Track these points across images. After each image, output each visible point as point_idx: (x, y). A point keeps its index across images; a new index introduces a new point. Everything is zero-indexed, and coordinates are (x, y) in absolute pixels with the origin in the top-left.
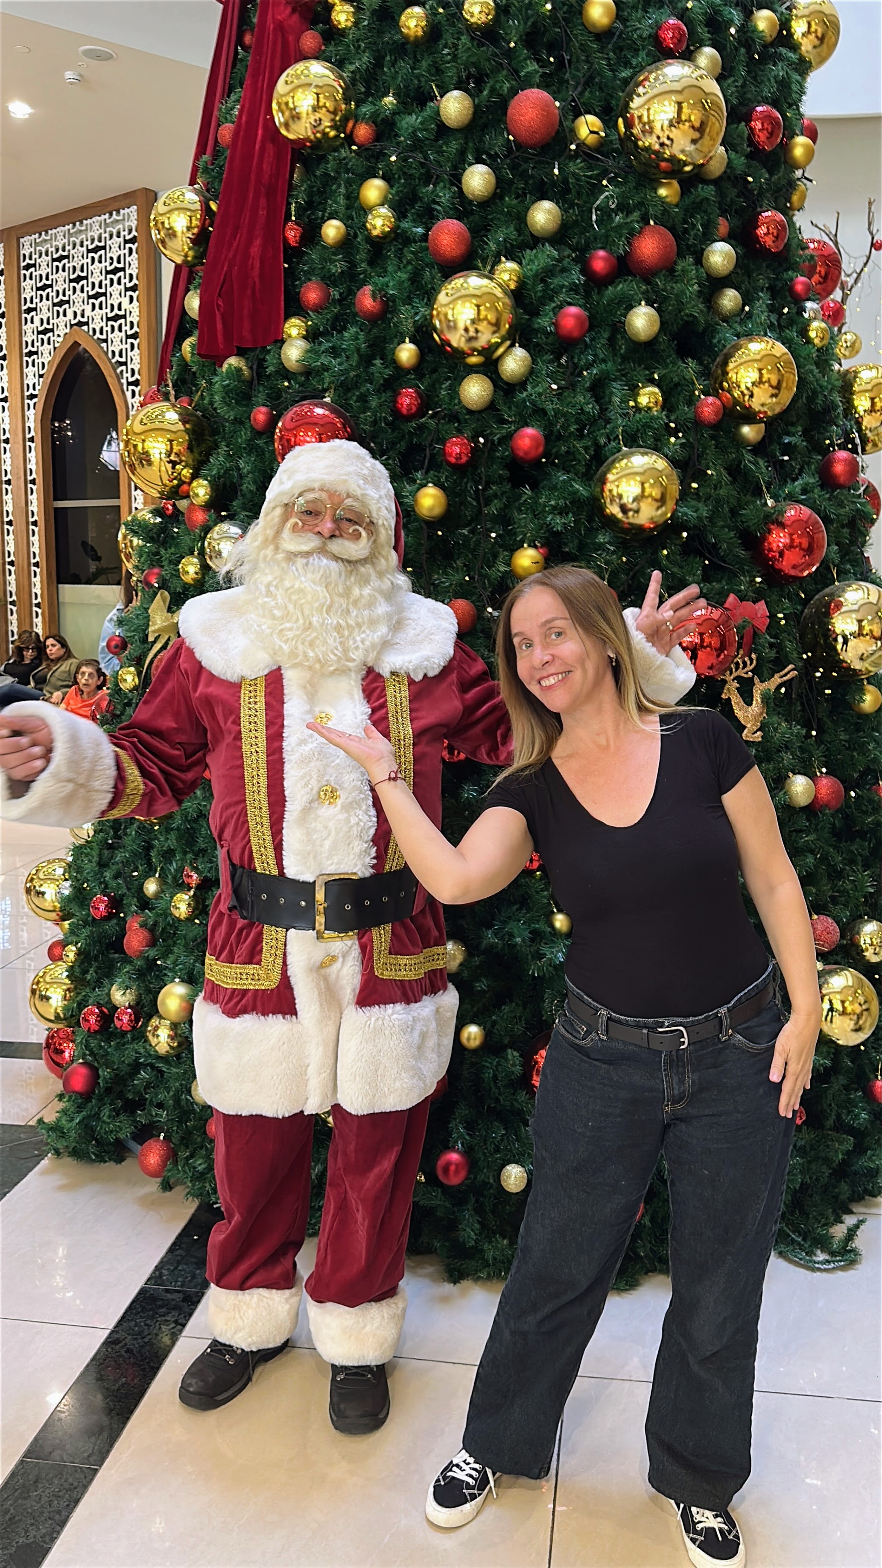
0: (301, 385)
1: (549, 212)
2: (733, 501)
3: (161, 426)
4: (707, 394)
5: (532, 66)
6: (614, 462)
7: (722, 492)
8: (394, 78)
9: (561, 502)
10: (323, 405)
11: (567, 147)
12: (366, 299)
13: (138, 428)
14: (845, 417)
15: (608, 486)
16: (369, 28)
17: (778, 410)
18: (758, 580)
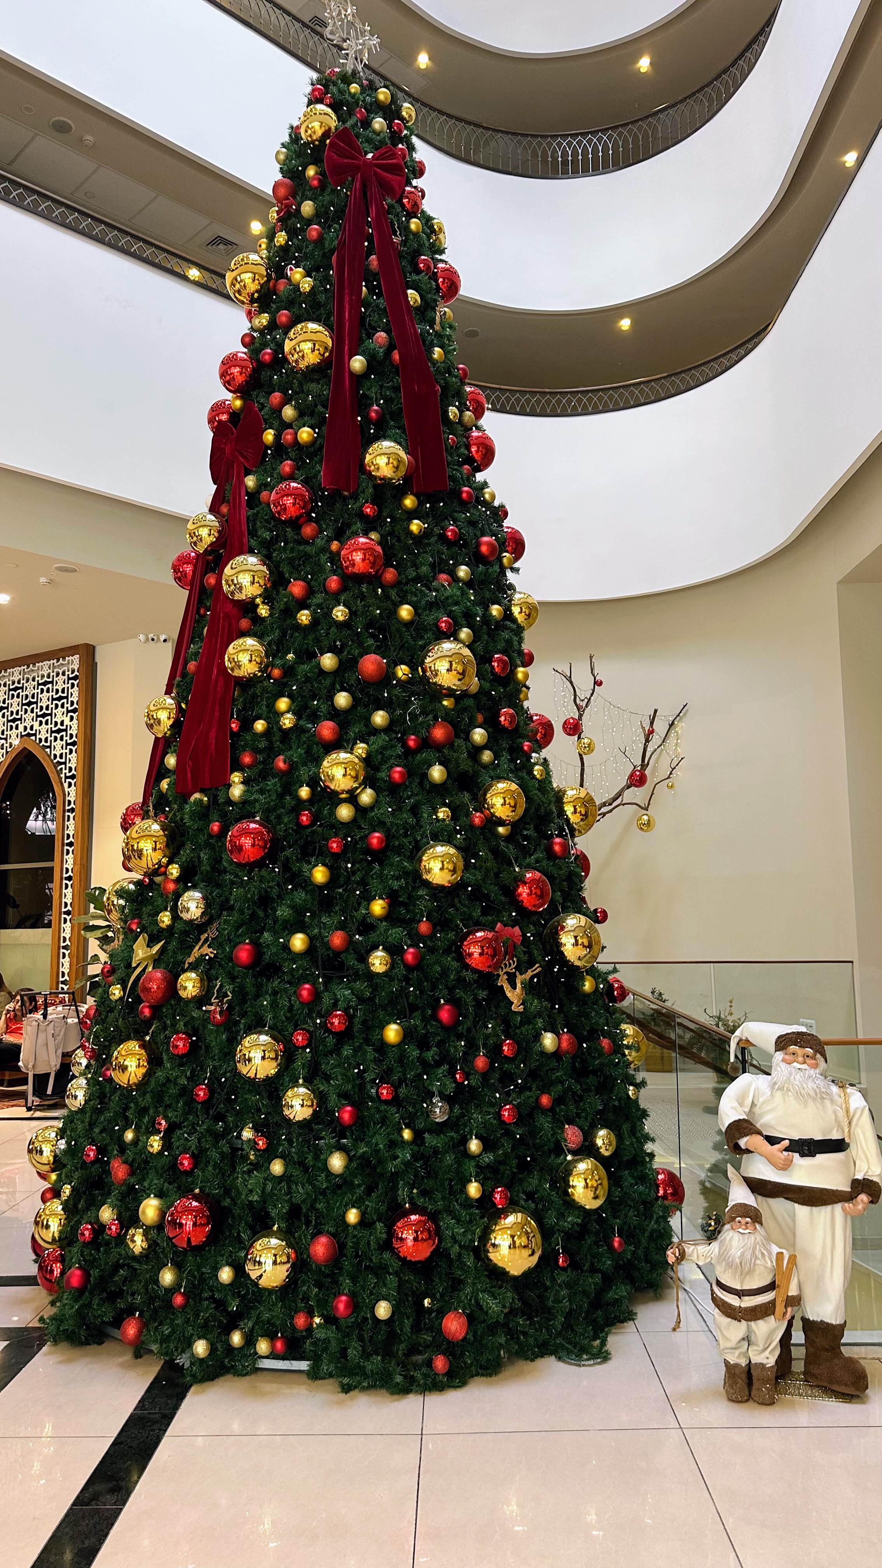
0: (240, 809)
1: (383, 717)
2: (496, 870)
3: (149, 833)
4: (476, 811)
5: (371, 642)
6: (426, 850)
7: (489, 864)
8: (293, 644)
9: (397, 873)
10: (255, 822)
11: (391, 682)
12: (281, 763)
13: (134, 835)
14: (559, 817)
15: (423, 863)
16: (279, 618)
17: (517, 818)
18: (514, 914)
